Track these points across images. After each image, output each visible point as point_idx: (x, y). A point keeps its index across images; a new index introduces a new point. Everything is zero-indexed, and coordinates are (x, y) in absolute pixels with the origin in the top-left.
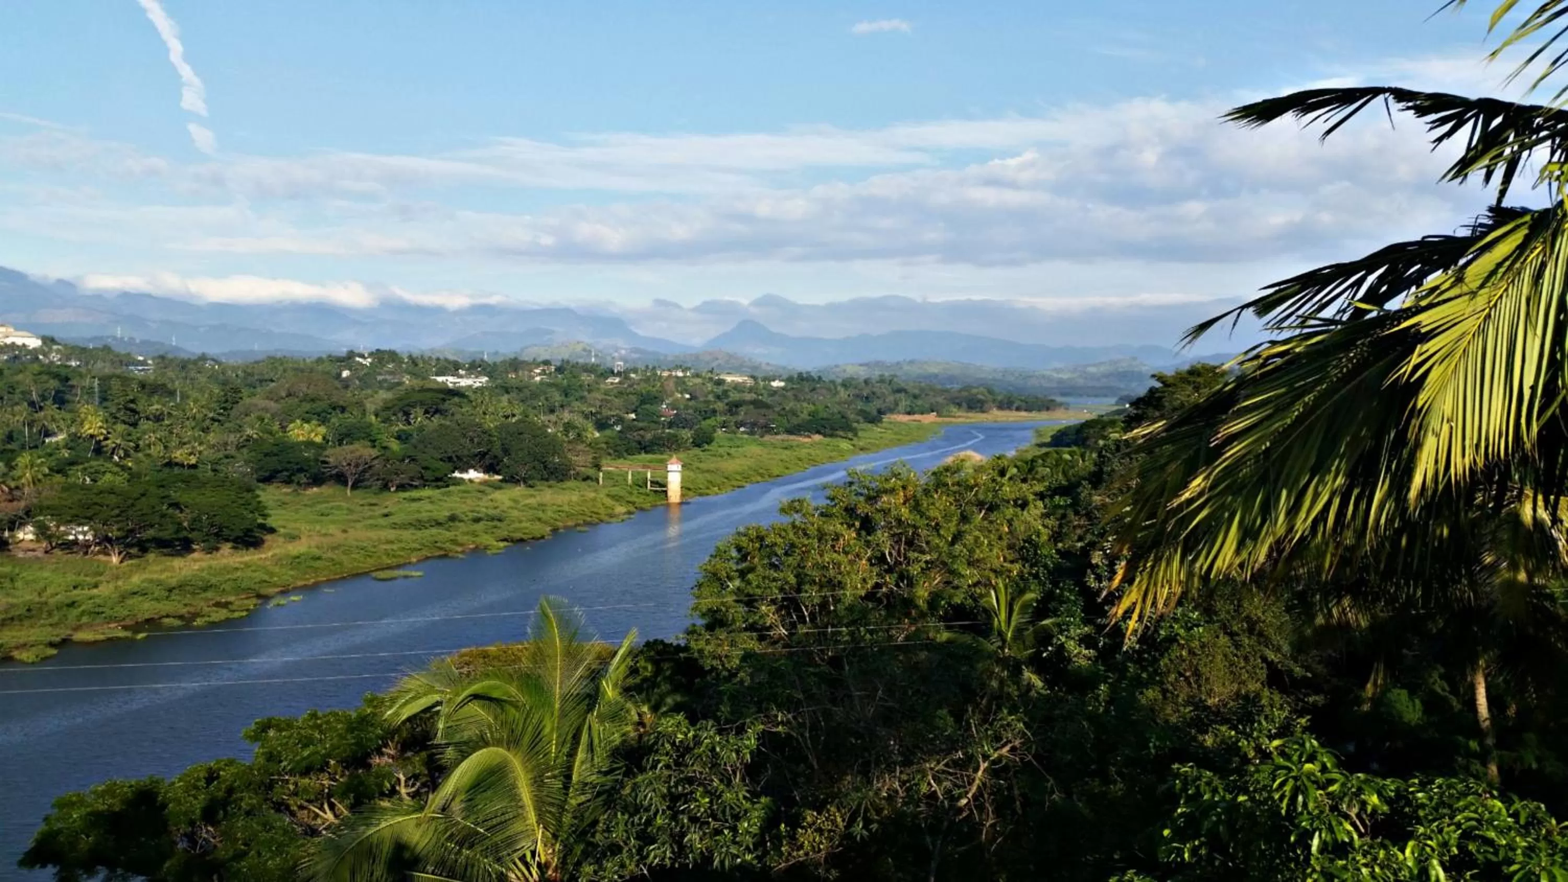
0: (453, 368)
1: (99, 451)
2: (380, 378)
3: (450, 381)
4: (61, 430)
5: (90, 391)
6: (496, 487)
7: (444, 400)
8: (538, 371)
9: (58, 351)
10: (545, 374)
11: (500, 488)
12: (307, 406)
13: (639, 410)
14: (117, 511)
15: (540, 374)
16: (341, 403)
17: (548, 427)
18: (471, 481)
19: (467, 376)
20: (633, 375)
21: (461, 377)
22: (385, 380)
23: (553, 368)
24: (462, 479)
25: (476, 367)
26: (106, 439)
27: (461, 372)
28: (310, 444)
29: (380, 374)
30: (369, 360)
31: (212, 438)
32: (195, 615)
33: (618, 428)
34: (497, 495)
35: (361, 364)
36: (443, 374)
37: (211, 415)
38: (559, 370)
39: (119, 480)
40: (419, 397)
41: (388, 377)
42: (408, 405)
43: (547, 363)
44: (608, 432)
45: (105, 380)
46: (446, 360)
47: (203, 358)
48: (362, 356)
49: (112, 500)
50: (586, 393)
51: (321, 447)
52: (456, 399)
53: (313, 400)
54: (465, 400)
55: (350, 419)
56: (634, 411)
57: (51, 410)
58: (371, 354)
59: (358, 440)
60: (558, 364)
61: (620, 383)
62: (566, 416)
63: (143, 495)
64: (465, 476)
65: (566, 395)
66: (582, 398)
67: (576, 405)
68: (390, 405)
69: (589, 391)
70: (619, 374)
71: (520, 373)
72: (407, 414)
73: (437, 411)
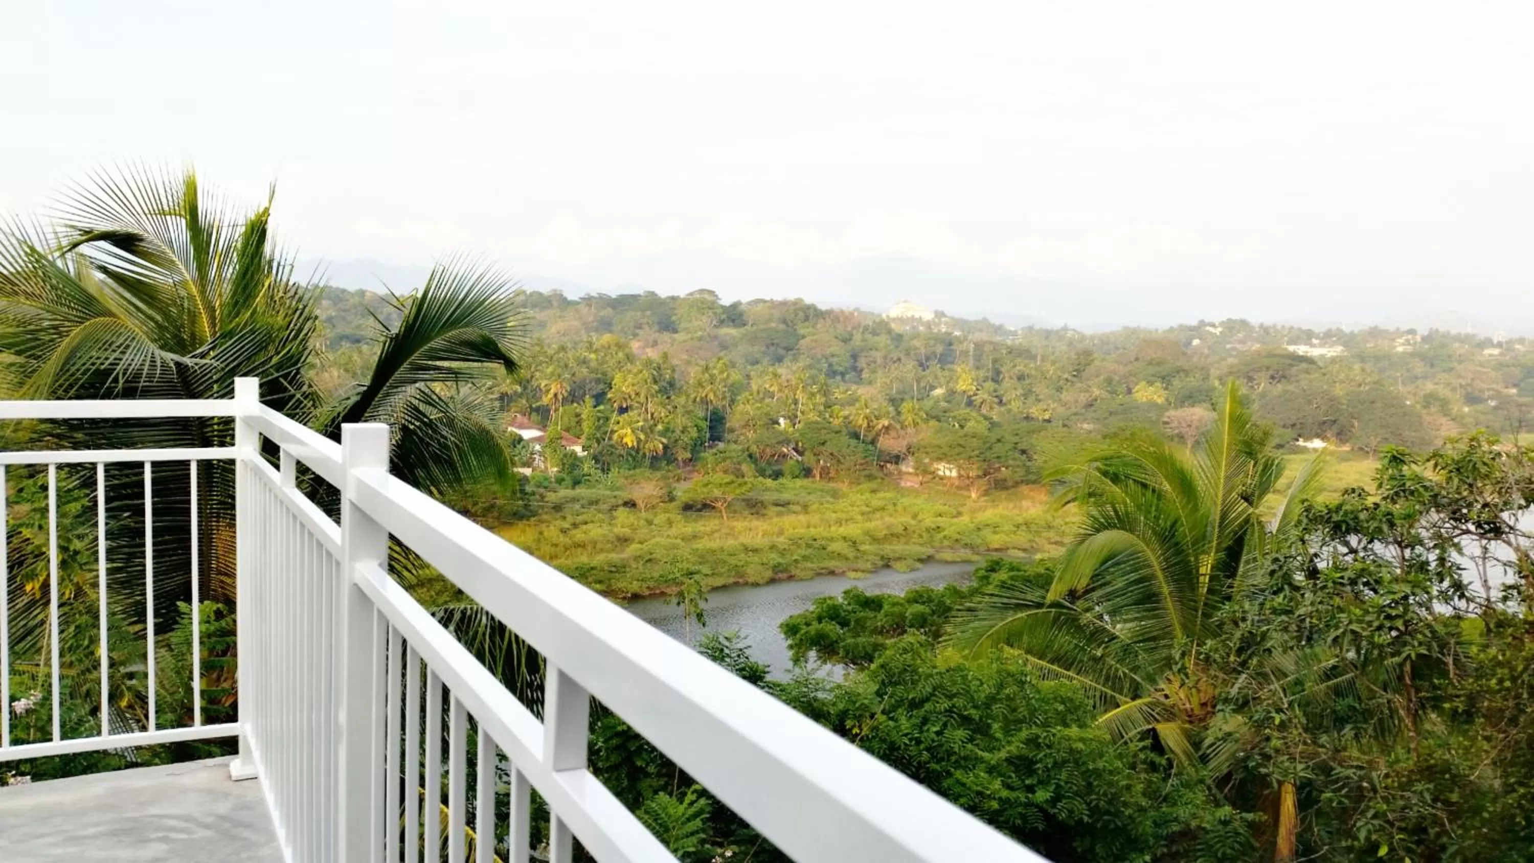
0: (1307, 336)
1: (970, 403)
2: (1228, 346)
3: (1301, 350)
4: (941, 386)
5: (965, 353)
6: (1344, 459)
7: (1291, 365)
8: (1401, 341)
9: (946, 323)
10: (1409, 344)
11: (1347, 460)
12: (1151, 370)
13: (1522, 385)
14: (977, 452)
15: (1403, 344)
16: (1186, 368)
17: (1406, 399)
18: (1315, 450)
19: (1322, 345)
20: (1517, 346)
21: (1312, 346)
22: (1234, 349)
23: (1419, 339)
24: (1305, 447)
25: (1329, 337)
26: (975, 395)
27: (1315, 341)
28: (1153, 405)
29: (1229, 343)
30: (1220, 329)
31: (1064, 396)
32: (1035, 550)
33: (1493, 403)
34: (1344, 466)
35: (1211, 333)
36: (1295, 343)
37: (1066, 376)
38: (1425, 339)
39: (981, 427)
40: (1266, 362)
41: (1238, 346)
42: (1254, 370)
43: (1412, 332)
44: (1480, 407)
45: (979, 346)
46: (1300, 329)
47: (1065, 329)
48: (1213, 325)
49: (975, 442)
50: (1455, 364)
51: (1162, 409)
52: (1304, 365)
53: (1159, 364)
54: (1314, 367)
55: (1193, 381)
56: (1515, 386)
57: (935, 367)
58: (1222, 324)
59: (1200, 402)
60: (1426, 333)
61: (1501, 354)
62: (1429, 387)
63: (999, 441)
64: (1309, 445)
65: (1432, 366)
66: (1451, 369)
67: (1444, 377)
68: (1234, 370)
69: (1460, 362)
70: (1499, 345)
71: (1380, 341)
72: (1250, 379)
73: (1284, 377)
